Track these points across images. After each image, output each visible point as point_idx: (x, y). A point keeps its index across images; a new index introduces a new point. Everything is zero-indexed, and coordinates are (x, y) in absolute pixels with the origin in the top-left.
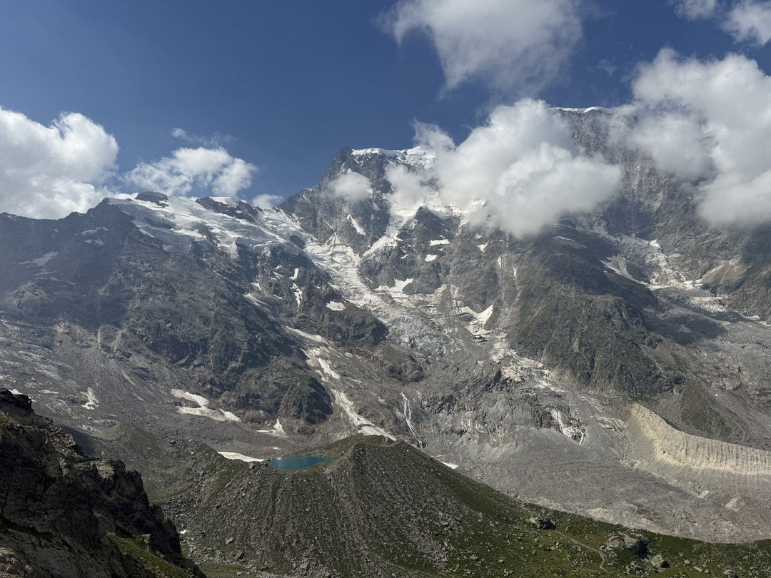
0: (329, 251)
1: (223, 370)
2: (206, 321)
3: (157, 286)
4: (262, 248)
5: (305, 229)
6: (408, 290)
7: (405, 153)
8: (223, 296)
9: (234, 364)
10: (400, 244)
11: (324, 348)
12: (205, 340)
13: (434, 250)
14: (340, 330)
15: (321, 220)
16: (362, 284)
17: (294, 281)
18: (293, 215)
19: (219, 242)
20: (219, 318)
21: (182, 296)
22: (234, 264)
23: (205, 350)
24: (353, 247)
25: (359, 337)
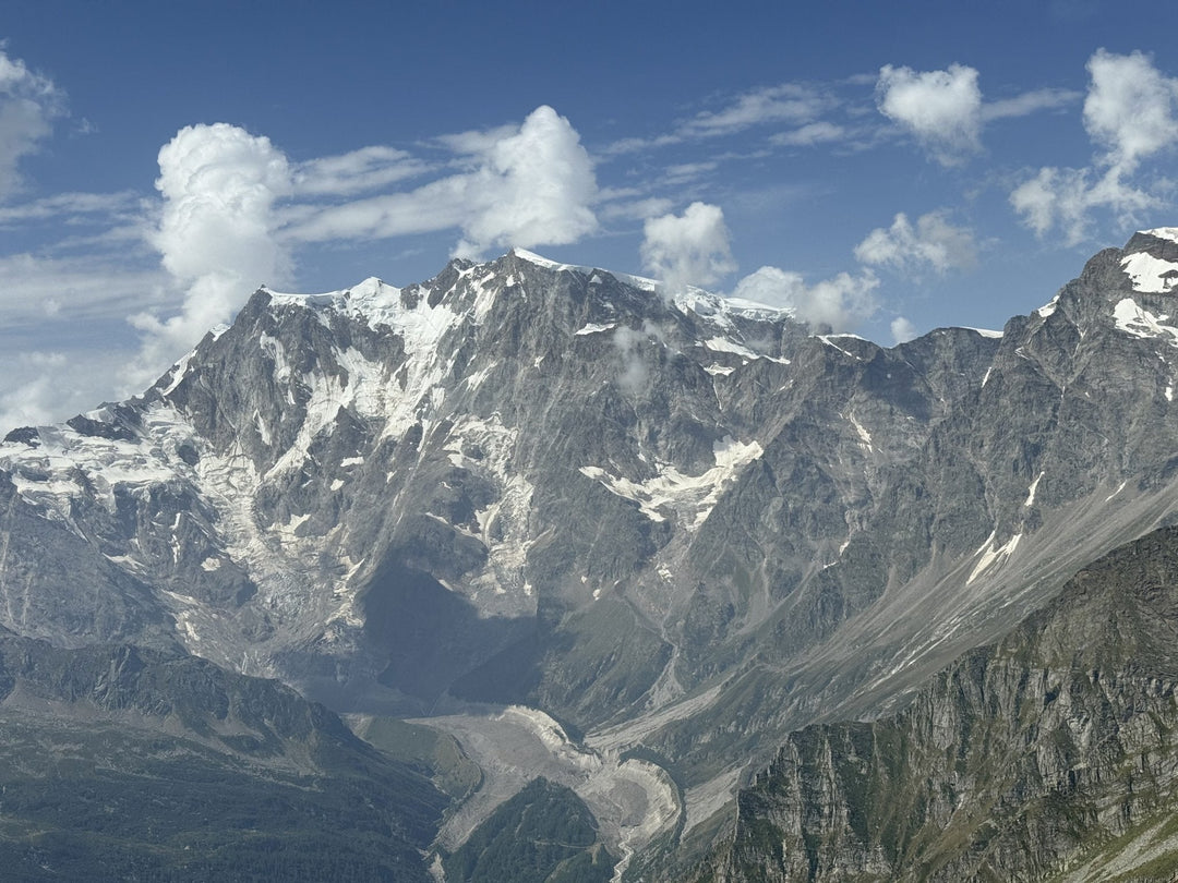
0: (227, 466)
1: (107, 637)
2: (92, 597)
3: (50, 566)
4: (141, 492)
5: (200, 431)
6: (300, 532)
7: (348, 295)
8: (104, 574)
9: (115, 633)
10: (307, 463)
11: (193, 611)
12: (92, 614)
13: (343, 474)
14: (209, 592)
15: (222, 416)
16: (252, 523)
17: (174, 532)
18: (187, 408)
19: (96, 492)
20: (102, 594)
21: (71, 574)
22: (112, 520)
23: (93, 620)
24: (255, 463)
25: (225, 599)
